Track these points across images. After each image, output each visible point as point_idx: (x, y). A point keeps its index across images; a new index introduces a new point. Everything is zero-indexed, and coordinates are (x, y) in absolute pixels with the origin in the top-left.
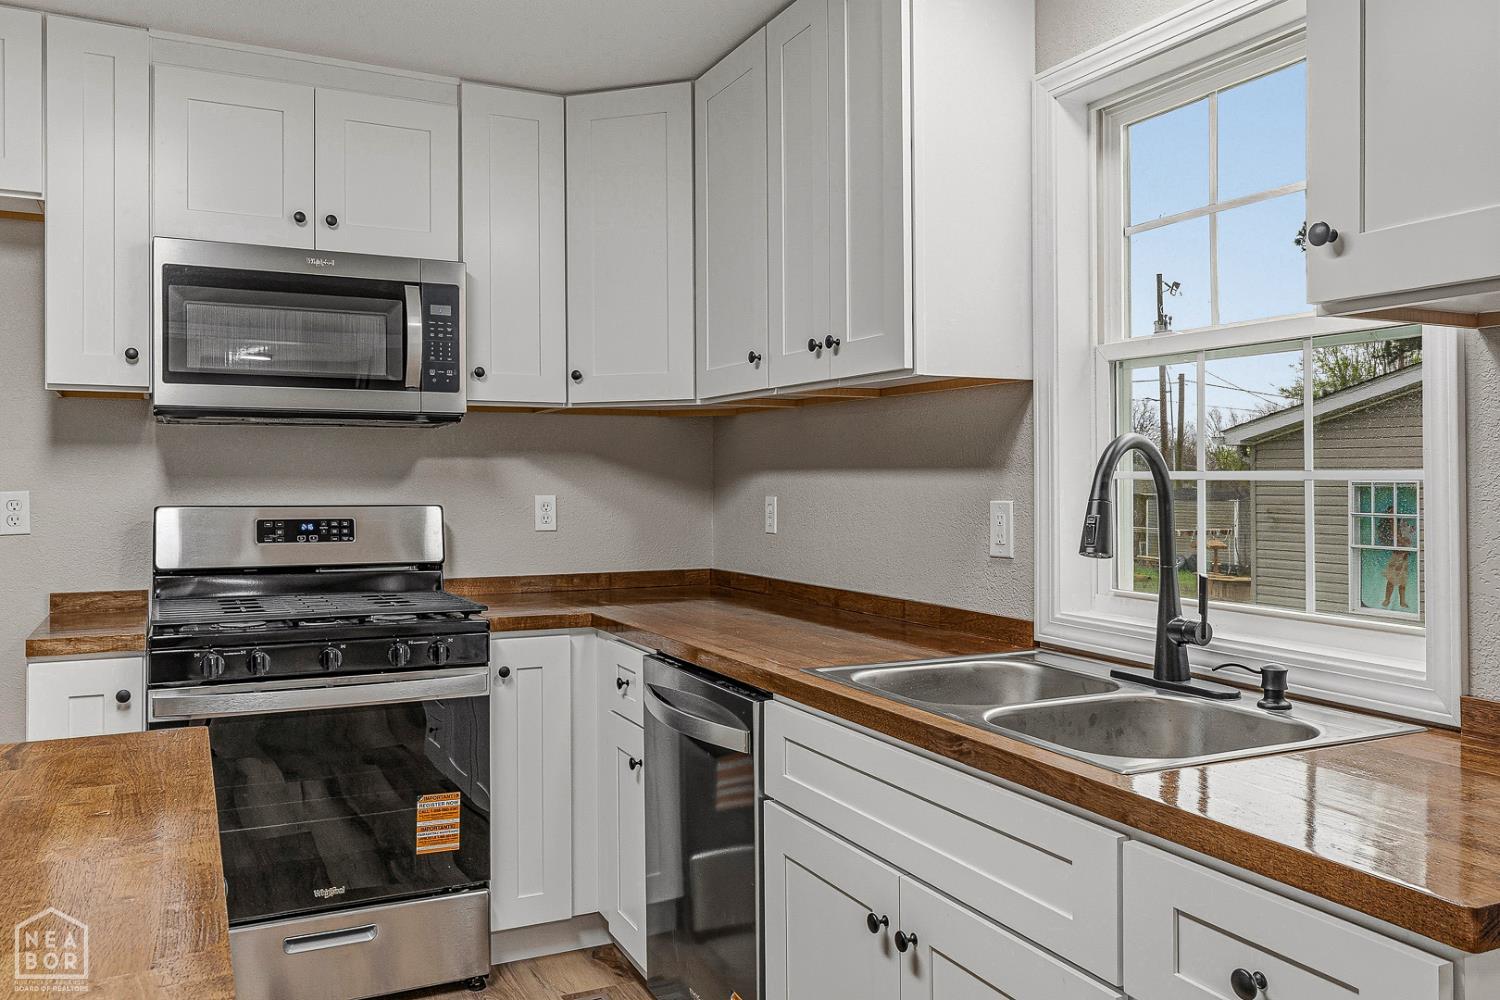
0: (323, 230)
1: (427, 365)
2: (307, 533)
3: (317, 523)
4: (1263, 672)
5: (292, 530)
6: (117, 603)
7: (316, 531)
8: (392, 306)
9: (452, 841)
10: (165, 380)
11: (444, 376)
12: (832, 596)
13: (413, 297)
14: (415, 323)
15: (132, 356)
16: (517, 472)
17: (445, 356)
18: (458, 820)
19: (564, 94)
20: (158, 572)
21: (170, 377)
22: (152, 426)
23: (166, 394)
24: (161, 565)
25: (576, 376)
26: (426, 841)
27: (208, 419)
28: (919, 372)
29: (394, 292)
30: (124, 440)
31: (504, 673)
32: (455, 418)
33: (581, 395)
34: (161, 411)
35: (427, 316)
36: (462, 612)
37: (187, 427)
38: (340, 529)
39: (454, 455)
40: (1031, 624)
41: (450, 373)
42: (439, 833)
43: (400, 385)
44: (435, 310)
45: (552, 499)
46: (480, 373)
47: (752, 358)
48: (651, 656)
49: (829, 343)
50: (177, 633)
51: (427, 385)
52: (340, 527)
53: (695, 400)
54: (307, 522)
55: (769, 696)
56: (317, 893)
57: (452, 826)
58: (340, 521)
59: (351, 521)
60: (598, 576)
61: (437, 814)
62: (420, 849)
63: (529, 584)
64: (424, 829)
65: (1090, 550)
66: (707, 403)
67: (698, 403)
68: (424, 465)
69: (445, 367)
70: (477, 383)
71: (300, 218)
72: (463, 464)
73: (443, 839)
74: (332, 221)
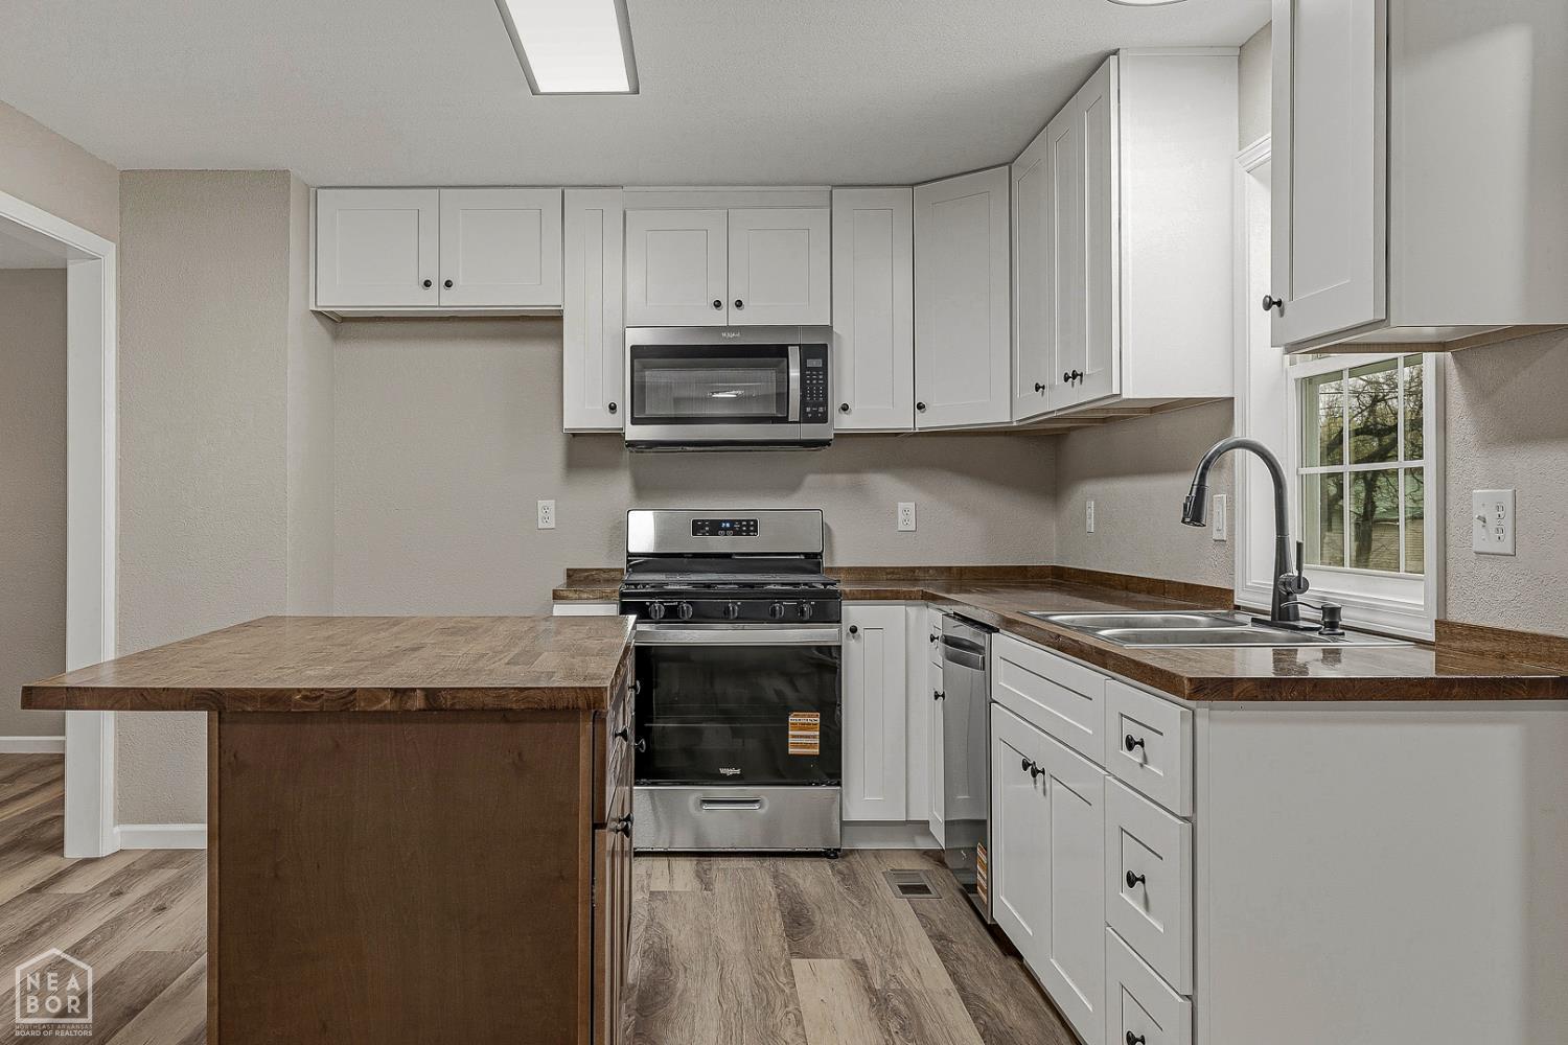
0: (733, 310)
1: (803, 403)
2: (726, 529)
3: (732, 522)
4: (1323, 608)
5: (715, 527)
6: (605, 576)
7: (731, 528)
8: (780, 362)
9: (814, 748)
10: (633, 423)
11: (817, 412)
12: (1124, 581)
13: (794, 356)
14: (795, 373)
15: (613, 408)
16: (883, 484)
17: (818, 397)
18: (818, 733)
19: (912, 185)
20: (630, 555)
21: (634, 421)
22: (627, 453)
23: (634, 433)
24: (630, 550)
25: (920, 407)
26: (796, 745)
27: (660, 448)
28: (1124, 396)
29: (781, 351)
30: (609, 466)
31: (854, 630)
32: (825, 443)
33: (926, 421)
34: (631, 444)
35: (803, 368)
36: (823, 584)
37: (650, 455)
38: (747, 527)
39: (833, 471)
40: (1232, 591)
41: (821, 410)
42: (804, 741)
43: (784, 420)
44: (812, 363)
45: (912, 506)
46: (845, 408)
47: (1037, 388)
48: (948, 615)
49: (1074, 376)
50: (636, 588)
51: (805, 418)
52: (748, 526)
53: (1012, 422)
54: (725, 521)
55: (997, 631)
56: (722, 771)
57: (814, 737)
58: (748, 521)
59: (755, 521)
60: (950, 568)
61: (804, 727)
62: (791, 751)
63: (893, 573)
64: (794, 736)
65: (1188, 520)
66: (1021, 423)
67: (1015, 424)
68: (811, 479)
69: (818, 405)
70: (844, 416)
71: (718, 304)
72: (841, 479)
73: (805, 746)
74: (739, 304)
